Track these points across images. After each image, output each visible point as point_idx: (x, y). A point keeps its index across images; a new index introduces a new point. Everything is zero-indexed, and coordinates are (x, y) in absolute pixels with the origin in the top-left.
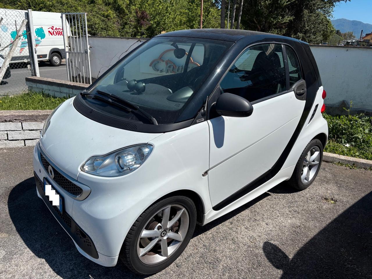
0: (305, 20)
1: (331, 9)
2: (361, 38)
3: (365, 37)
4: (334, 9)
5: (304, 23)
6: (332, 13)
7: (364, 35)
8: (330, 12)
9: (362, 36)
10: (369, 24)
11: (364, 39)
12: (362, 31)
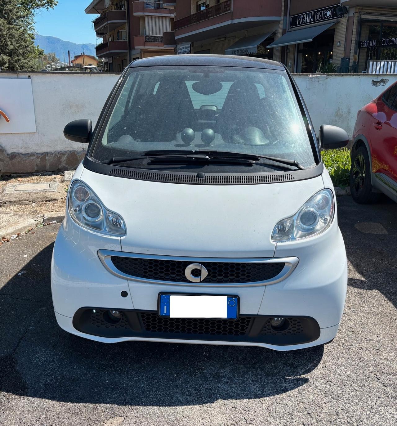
0: (5, 35)
1: (31, 18)
2: (69, 61)
3: (74, 60)
4: (35, 19)
5: (5, 39)
6: (33, 24)
7: (72, 58)
8: (31, 24)
9: (71, 58)
10: (69, 42)
11: (74, 63)
12: (69, 51)
